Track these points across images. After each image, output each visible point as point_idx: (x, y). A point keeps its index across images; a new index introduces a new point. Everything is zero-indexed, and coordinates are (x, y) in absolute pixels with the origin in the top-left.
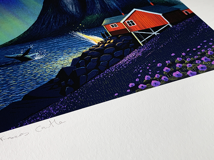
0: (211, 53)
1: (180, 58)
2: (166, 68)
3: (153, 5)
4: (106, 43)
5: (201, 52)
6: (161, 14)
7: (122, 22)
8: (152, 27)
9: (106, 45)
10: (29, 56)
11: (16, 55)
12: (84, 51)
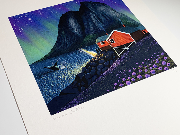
0: (158, 62)
1: (141, 66)
2: (134, 73)
3: (124, 26)
4: (99, 56)
5: (152, 61)
6: (129, 34)
7: (107, 40)
8: (125, 44)
9: (99, 57)
10: (57, 67)
11: (50, 66)
12: (88, 62)
